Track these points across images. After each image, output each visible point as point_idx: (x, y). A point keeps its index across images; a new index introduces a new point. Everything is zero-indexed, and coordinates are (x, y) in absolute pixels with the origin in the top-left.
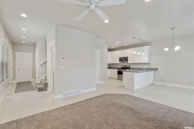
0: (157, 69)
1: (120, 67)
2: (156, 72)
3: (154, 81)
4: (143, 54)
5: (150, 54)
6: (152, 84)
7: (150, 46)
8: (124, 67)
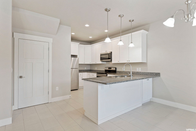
0: (158, 75)
1: (103, 69)
2: (157, 79)
3: (153, 96)
4: (131, 45)
5: (147, 47)
6: (150, 103)
7: (147, 30)
8: (108, 69)
